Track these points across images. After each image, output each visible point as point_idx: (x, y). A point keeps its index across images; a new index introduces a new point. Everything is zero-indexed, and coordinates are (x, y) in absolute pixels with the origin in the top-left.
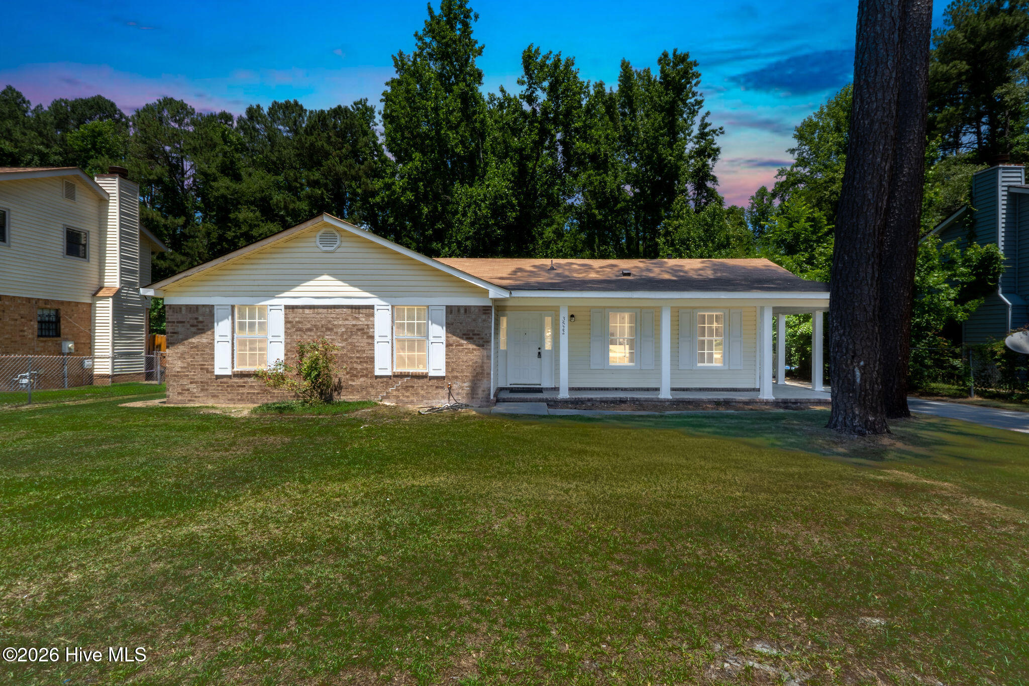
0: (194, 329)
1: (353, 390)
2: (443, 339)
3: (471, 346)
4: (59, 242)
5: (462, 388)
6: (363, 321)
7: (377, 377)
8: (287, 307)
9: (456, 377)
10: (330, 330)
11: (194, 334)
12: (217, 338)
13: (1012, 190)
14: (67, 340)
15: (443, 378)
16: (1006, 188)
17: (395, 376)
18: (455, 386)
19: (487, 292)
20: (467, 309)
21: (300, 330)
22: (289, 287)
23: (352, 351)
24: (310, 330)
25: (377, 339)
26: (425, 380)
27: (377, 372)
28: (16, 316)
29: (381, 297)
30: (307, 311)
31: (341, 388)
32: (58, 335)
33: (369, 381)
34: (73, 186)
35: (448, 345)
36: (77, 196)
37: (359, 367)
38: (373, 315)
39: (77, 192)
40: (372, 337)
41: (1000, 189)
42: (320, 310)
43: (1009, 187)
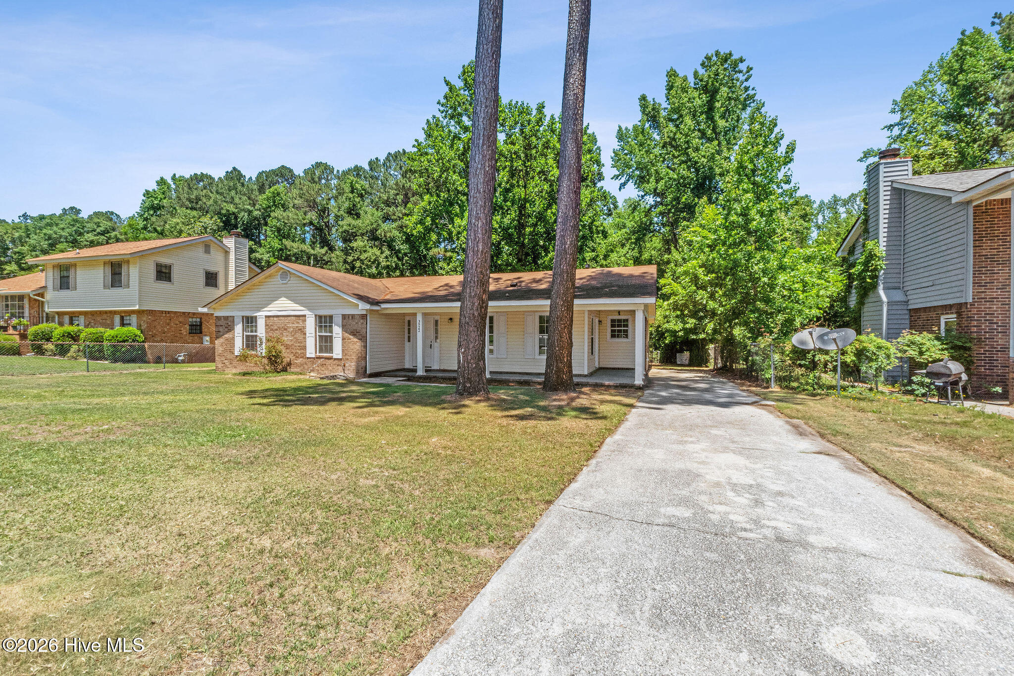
0: (226, 330)
1: (297, 366)
2: (340, 335)
3: (355, 340)
4: (202, 279)
5: (350, 366)
6: (301, 325)
7: (308, 358)
8: (266, 317)
9: (348, 359)
10: (286, 329)
11: (227, 332)
12: (236, 335)
13: (895, 185)
14: (206, 335)
15: (341, 359)
16: (890, 183)
17: (317, 358)
18: (347, 365)
19: (358, 305)
20: (353, 316)
21: (272, 330)
22: (266, 305)
23: (296, 342)
24: (277, 330)
25: (307, 334)
26: (332, 360)
27: (308, 356)
28: (177, 322)
29: (309, 310)
30: (275, 319)
31: (291, 364)
32: (201, 333)
33: (304, 360)
34: (209, 246)
35: (343, 339)
36: (211, 251)
37: (299, 352)
38: (305, 321)
39: (211, 249)
40: (305, 334)
41: (881, 184)
42: (281, 318)
43: (892, 182)
